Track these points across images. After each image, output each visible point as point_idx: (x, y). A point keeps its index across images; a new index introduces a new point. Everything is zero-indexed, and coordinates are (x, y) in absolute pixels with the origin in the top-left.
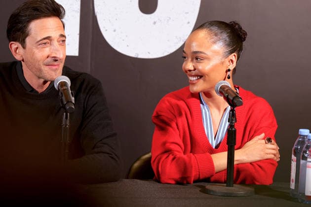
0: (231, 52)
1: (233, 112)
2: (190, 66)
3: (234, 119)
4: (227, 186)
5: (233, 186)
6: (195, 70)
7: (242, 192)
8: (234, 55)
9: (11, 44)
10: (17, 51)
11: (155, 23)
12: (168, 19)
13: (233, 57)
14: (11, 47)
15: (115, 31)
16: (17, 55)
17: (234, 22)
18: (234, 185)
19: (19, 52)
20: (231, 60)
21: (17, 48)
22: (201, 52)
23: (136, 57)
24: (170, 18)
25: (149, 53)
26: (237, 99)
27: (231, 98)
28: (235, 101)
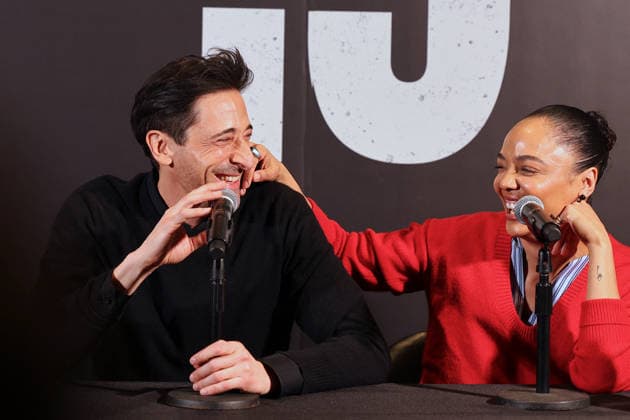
0: (587, 165)
1: (545, 254)
2: (509, 180)
4: (537, 392)
5: (548, 392)
6: (519, 187)
7: (564, 403)
8: (594, 171)
9: (151, 135)
11: (422, 98)
12: (447, 89)
13: (590, 173)
17: (595, 113)
18: (551, 390)
20: (587, 179)
21: (161, 142)
22: (533, 158)
23: (388, 161)
24: (450, 88)
25: (413, 154)
26: (551, 227)
27: (539, 225)
28: (547, 232)
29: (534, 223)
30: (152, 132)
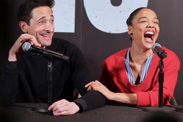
1: (162, 62)
3: (162, 66)
4: (159, 107)
9: (21, 23)
10: (24, 27)
11: (121, 12)
12: (129, 9)
14: (20, 25)
15: (96, 17)
16: (24, 29)
19: (25, 28)
21: (24, 25)
23: (109, 32)
24: (130, 8)
25: (117, 30)
26: (164, 53)
27: (160, 53)
28: (162, 55)
29: (158, 52)
30: (21, 22)
